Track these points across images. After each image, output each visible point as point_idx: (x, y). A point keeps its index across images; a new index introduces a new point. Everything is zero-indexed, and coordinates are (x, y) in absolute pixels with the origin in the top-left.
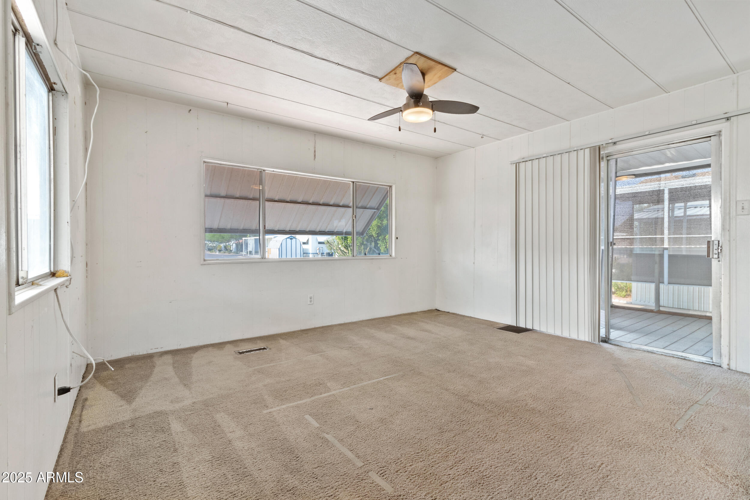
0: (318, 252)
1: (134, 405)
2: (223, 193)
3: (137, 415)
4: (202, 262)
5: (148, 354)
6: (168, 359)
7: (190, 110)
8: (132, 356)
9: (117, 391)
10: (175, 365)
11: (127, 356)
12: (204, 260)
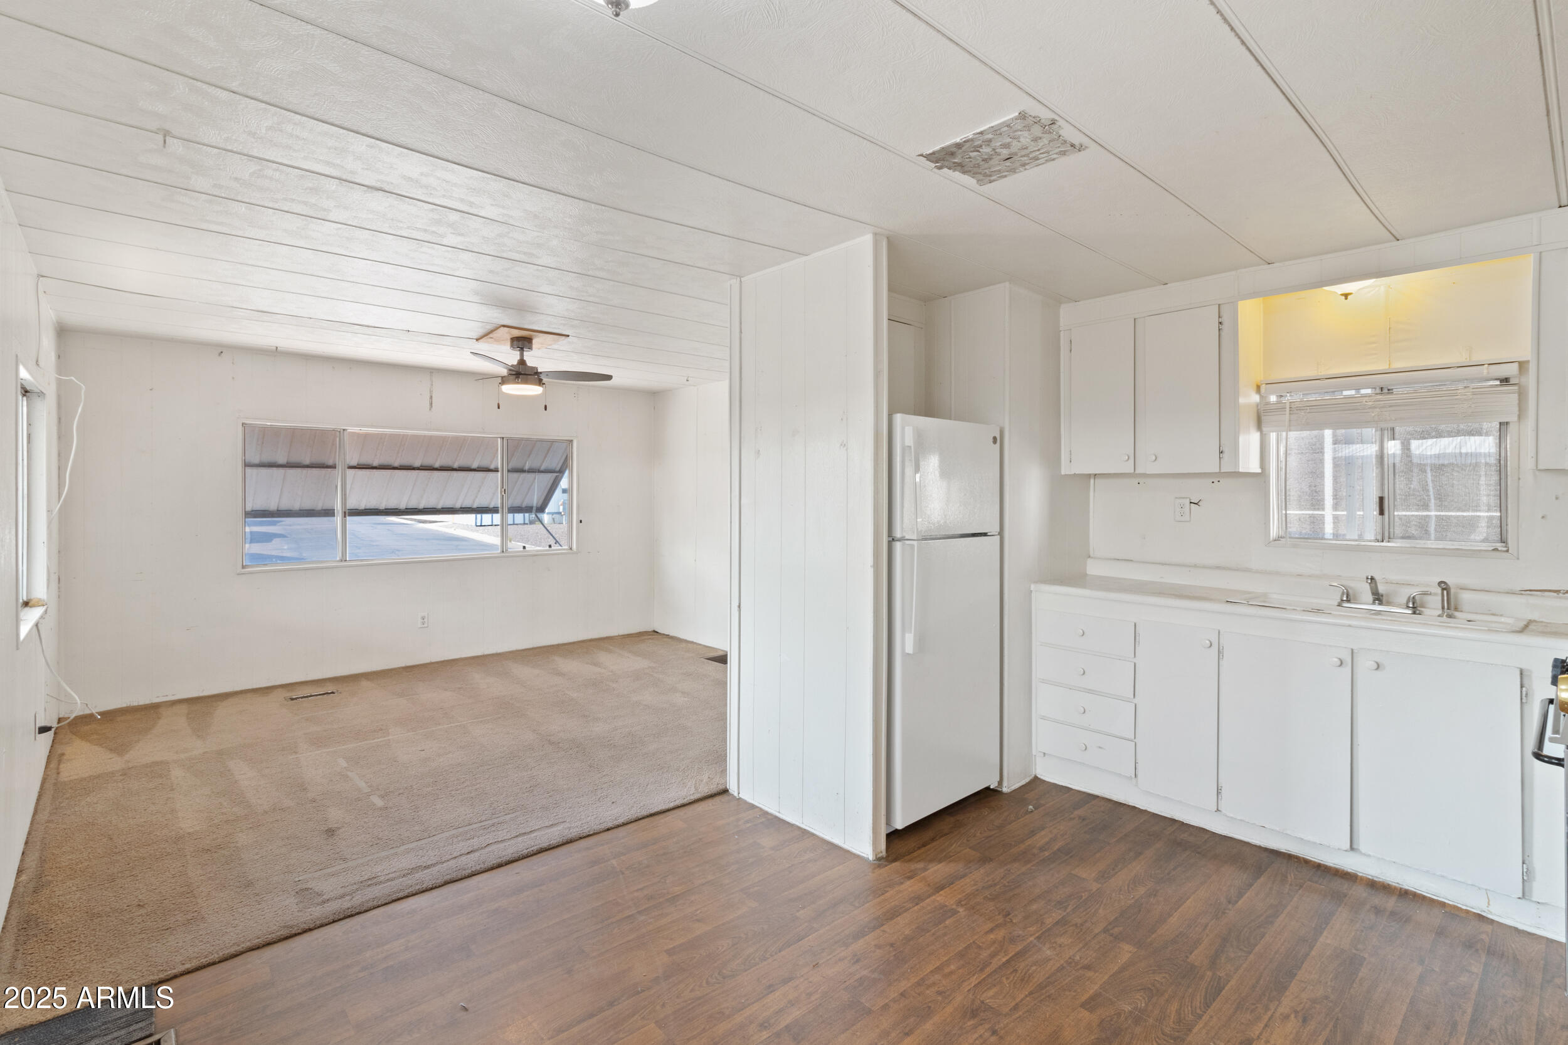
0: (561, 510)
1: (127, 757)
2: (282, 460)
3: (130, 765)
4: (240, 570)
5: (152, 703)
6: (183, 708)
7: (222, 352)
8: (127, 707)
9: (104, 745)
10: (190, 716)
11: (119, 706)
12: (243, 567)
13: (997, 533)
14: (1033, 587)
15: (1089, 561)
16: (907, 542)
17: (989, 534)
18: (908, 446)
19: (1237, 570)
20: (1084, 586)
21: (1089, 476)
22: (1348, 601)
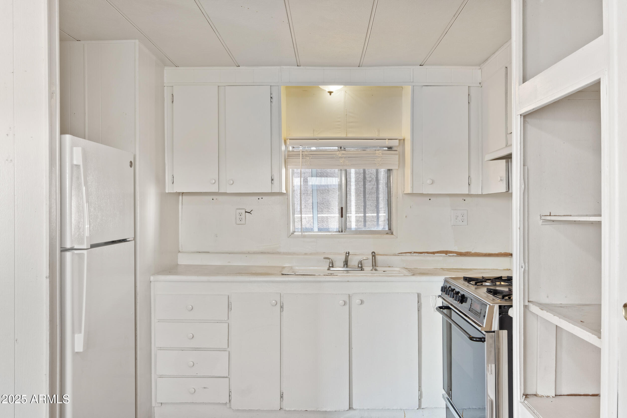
13: (133, 239)
14: (152, 278)
15: (180, 255)
16: (76, 252)
17: (128, 240)
18: (76, 165)
19: (273, 253)
20: (176, 273)
21: (179, 194)
22: (332, 267)
